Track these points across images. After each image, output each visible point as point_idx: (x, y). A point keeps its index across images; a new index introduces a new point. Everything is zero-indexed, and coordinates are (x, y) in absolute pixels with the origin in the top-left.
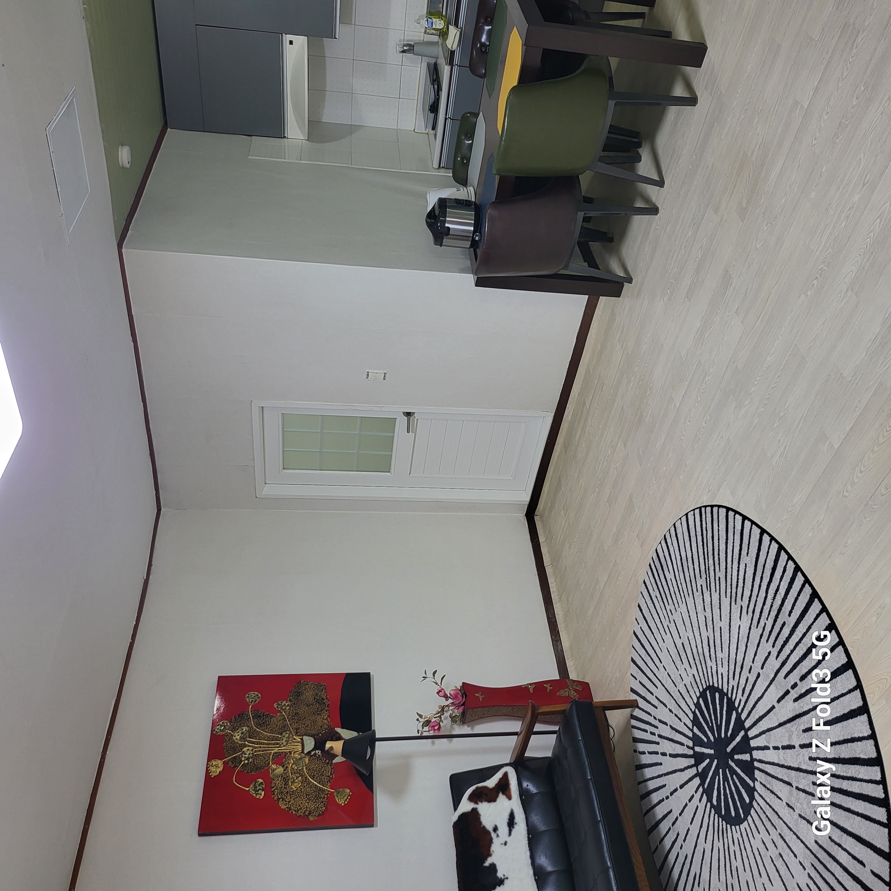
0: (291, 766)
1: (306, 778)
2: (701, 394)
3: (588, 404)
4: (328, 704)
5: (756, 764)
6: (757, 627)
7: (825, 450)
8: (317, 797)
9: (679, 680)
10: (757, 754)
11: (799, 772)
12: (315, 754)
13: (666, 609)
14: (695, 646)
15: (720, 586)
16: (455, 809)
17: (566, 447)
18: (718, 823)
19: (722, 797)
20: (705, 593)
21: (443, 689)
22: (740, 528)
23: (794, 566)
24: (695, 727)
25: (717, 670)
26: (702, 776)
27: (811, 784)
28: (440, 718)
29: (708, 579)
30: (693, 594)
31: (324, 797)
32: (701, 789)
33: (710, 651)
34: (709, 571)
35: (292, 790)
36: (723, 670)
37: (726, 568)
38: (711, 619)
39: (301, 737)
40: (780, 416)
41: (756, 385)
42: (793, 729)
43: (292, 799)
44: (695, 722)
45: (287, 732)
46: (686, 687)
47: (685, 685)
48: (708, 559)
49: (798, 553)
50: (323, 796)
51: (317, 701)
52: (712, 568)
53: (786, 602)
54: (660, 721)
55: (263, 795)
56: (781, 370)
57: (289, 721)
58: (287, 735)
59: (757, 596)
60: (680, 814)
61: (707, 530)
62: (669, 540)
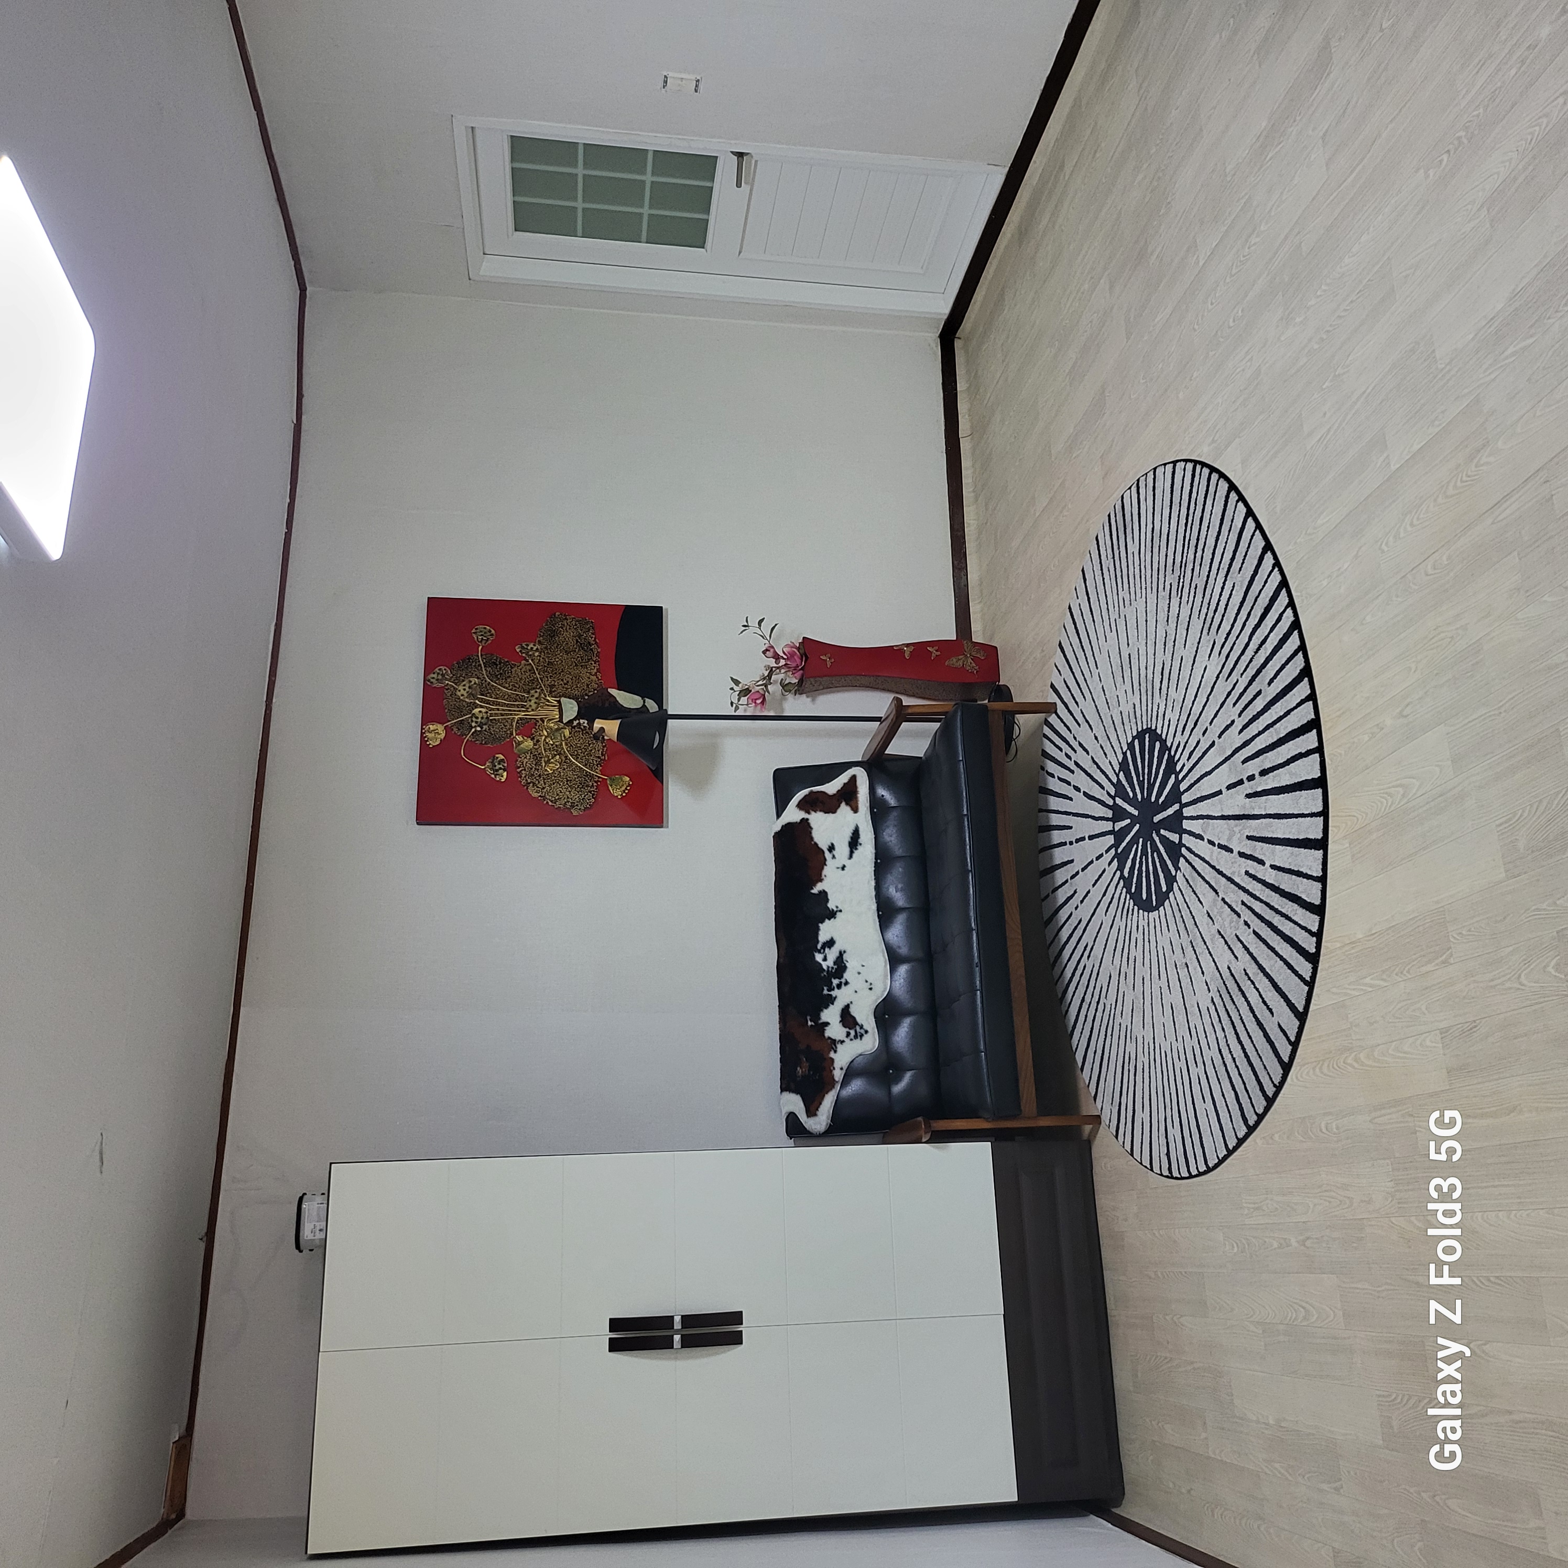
0: (545, 740)
1: (566, 757)
2: (1239, 264)
3: (1068, 170)
4: (598, 652)
5: (1184, 850)
6: (1227, 680)
7: (1378, 465)
8: (583, 785)
9: (1115, 703)
10: (1187, 840)
11: (1229, 883)
12: (579, 724)
13: (1118, 594)
14: (1144, 667)
15: (1194, 597)
16: (778, 816)
17: (1023, 233)
18: (1125, 899)
19: (1136, 872)
20: (1174, 598)
21: (772, 647)
22: (1240, 525)
23: (1293, 619)
24: (1122, 773)
25: (1165, 712)
26: (1119, 836)
27: (1240, 902)
28: (765, 686)
29: (1182, 580)
30: (1158, 592)
31: (593, 785)
32: (1113, 851)
33: (1161, 682)
34: (1185, 569)
35: (546, 773)
36: (1173, 716)
37: (1208, 576)
38: (1173, 640)
39: (558, 699)
40: (1337, 373)
41: (1318, 297)
42: (1237, 829)
43: (547, 785)
44: (1124, 765)
45: (538, 690)
46: (1121, 715)
47: (1121, 713)
48: (1188, 550)
49: (1303, 601)
50: (591, 784)
51: (581, 646)
52: (1190, 566)
53: (1269, 664)
54: (1081, 745)
55: (505, 777)
56: (1357, 292)
57: (539, 674)
58: (537, 695)
59: (1237, 637)
60: (1083, 870)
61: (1196, 504)
62: (1142, 491)
